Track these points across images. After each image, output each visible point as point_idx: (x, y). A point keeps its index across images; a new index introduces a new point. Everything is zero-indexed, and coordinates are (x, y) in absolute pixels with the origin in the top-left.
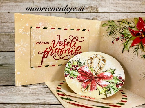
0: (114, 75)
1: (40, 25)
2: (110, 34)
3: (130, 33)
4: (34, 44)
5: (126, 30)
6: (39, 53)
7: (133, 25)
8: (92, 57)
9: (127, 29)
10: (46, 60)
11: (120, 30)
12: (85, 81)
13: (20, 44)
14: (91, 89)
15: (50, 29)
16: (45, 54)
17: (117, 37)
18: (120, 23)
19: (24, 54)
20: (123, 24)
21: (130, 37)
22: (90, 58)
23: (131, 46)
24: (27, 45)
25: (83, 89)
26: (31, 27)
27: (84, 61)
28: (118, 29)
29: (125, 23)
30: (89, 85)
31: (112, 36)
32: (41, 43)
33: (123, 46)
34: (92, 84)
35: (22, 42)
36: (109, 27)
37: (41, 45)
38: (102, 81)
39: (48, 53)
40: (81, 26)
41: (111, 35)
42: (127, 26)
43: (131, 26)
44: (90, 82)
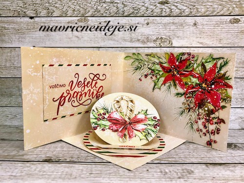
0: (148, 116)
1: (54, 61)
2: (136, 69)
3: (161, 69)
4: (47, 89)
5: (157, 66)
6: (54, 100)
7: (164, 60)
8: (117, 99)
9: (158, 64)
10: (62, 109)
11: (148, 65)
12: (120, 130)
13: (30, 90)
14: (130, 137)
15: (66, 66)
16: (61, 101)
17: (145, 73)
18: (149, 56)
19: (34, 104)
20: (152, 59)
21: (161, 73)
22: (115, 102)
23: (163, 84)
24: (38, 90)
25: (121, 139)
26: (43, 65)
27: (110, 106)
28: (147, 64)
29: (154, 57)
30: (126, 133)
31: (139, 72)
32: (56, 86)
33: (153, 84)
34: (128, 131)
35: (31, 87)
36: (134, 60)
37: (56, 89)
38: (138, 125)
39: (65, 99)
40: (102, 60)
41: (138, 70)
42: (157, 61)
43: (161, 61)
44: (126, 129)
